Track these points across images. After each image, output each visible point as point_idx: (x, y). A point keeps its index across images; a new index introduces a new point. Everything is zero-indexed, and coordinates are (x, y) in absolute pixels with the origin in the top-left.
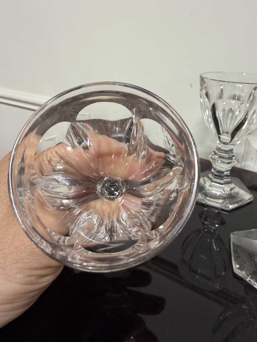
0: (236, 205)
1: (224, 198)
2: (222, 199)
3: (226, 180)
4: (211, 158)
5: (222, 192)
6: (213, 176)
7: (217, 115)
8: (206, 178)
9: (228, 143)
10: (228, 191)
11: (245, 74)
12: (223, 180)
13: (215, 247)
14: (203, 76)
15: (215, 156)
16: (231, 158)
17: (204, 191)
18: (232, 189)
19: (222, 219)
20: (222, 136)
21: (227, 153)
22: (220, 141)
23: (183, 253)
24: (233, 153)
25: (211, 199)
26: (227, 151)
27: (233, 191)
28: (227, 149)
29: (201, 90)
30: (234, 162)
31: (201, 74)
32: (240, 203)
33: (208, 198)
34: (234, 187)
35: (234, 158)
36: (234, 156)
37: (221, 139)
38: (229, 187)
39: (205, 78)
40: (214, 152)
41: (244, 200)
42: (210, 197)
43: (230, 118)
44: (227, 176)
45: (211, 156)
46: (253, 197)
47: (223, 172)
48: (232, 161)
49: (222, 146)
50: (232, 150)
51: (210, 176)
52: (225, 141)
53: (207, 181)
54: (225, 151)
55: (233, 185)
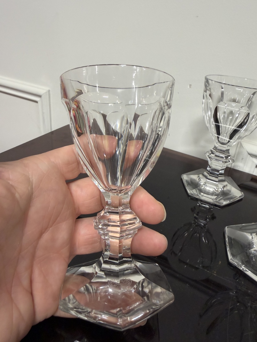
0: (228, 202)
1: (217, 195)
2: (215, 195)
3: (220, 178)
4: (208, 156)
5: (215, 189)
6: (208, 174)
7: (218, 117)
8: (201, 176)
9: (225, 143)
10: (221, 188)
11: (246, 79)
12: (217, 178)
13: (204, 240)
14: (208, 77)
15: (212, 155)
16: (227, 157)
17: (198, 188)
18: (224, 187)
19: (213, 214)
20: (220, 137)
21: (224, 152)
22: (218, 141)
23: (173, 245)
24: (229, 153)
25: (205, 195)
26: (224, 151)
27: (225, 189)
28: (225, 149)
29: (205, 91)
30: (229, 161)
31: (206, 76)
32: (231, 200)
33: (202, 194)
34: (227, 185)
35: (229, 157)
36: (229, 156)
37: (219, 140)
38: (222, 185)
39: (209, 79)
40: (211, 151)
41: (235, 197)
42: (204, 193)
43: (229, 120)
44: (221, 174)
45: (208, 155)
46: (244, 195)
47: (218, 171)
48: (227, 161)
49: (219, 146)
50: (229, 150)
51: (205, 173)
52: (223, 141)
53: (202, 178)
54: (221, 150)
55: (225, 183)
